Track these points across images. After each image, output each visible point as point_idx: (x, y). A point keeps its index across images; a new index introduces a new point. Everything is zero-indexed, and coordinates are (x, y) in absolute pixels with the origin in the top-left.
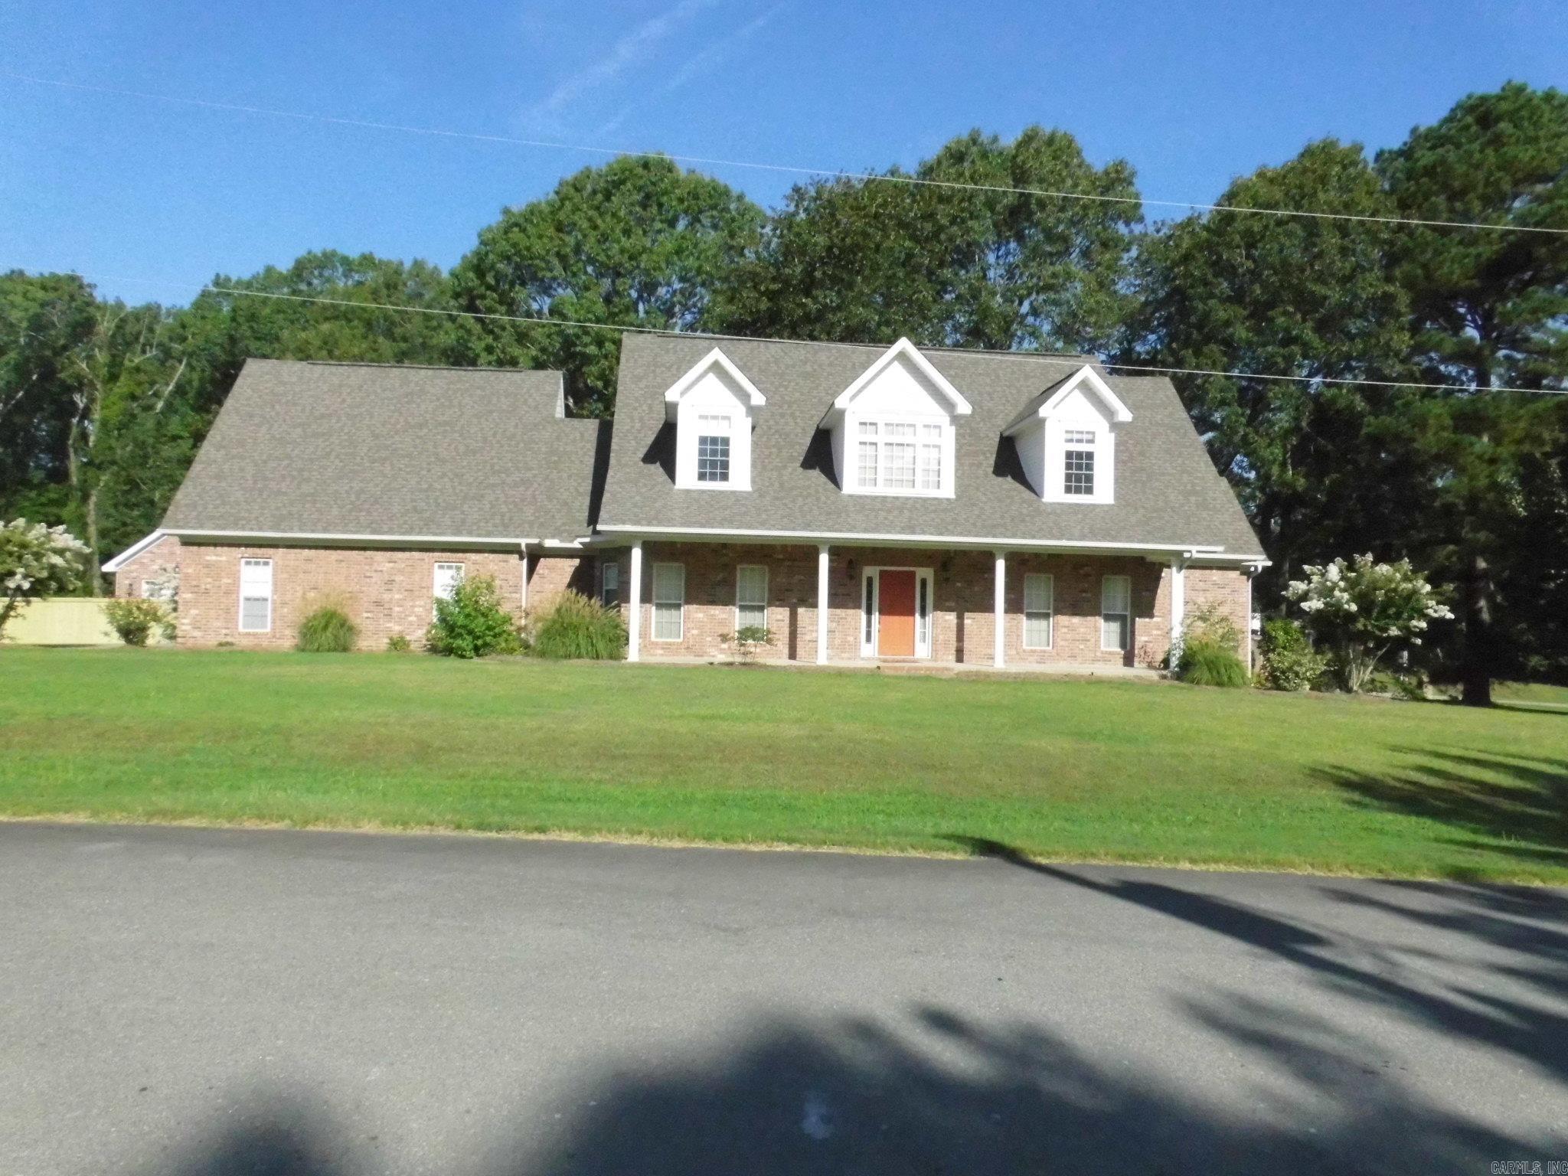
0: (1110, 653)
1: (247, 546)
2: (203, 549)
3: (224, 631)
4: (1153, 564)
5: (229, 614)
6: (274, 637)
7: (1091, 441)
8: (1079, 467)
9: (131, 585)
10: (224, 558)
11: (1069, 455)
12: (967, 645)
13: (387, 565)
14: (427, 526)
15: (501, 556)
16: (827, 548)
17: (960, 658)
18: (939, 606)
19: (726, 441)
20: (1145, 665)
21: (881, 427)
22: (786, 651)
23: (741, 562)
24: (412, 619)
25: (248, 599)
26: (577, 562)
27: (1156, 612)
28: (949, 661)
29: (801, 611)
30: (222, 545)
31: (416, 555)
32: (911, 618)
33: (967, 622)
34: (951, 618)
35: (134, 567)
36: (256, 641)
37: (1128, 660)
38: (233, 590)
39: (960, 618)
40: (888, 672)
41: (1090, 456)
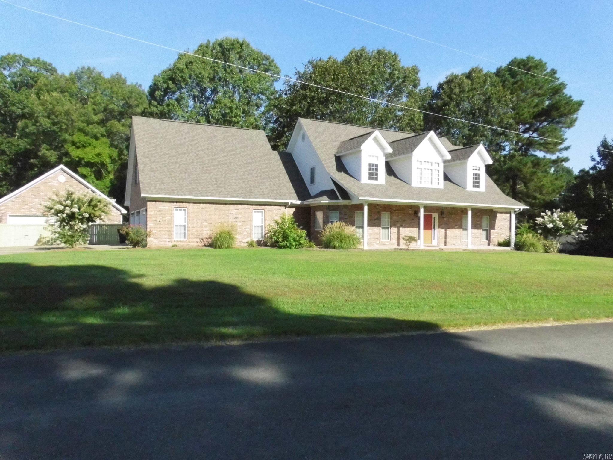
0: (484, 242)
1: (177, 202)
2: (157, 203)
3: (168, 240)
4: (495, 212)
5: (170, 232)
6: (189, 242)
7: (479, 170)
10: (167, 208)
11: (474, 174)
12: (447, 240)
13: (235, 211)
14: (251, 194)
15: (278, 207)
17: (445, 245)
18: (439, 227)
19: (377, 165)
20: (493, 245)
21: (423, 163)
22: (396, 243)
23: (383, 211)
24: (245, 233)
25: (177, 226)
26: (294, 209)
27: (496, 227)
28: (442, 246)
29: (401, 228)
30: (166, 202)
31: (246, 206)
32: (431, 231)
33: (447, 232)
34: (443, 230)
36: (182, 244)
37: (489, 244)
38: (170, 222)
39: (446, 230)
41: (479, 175)
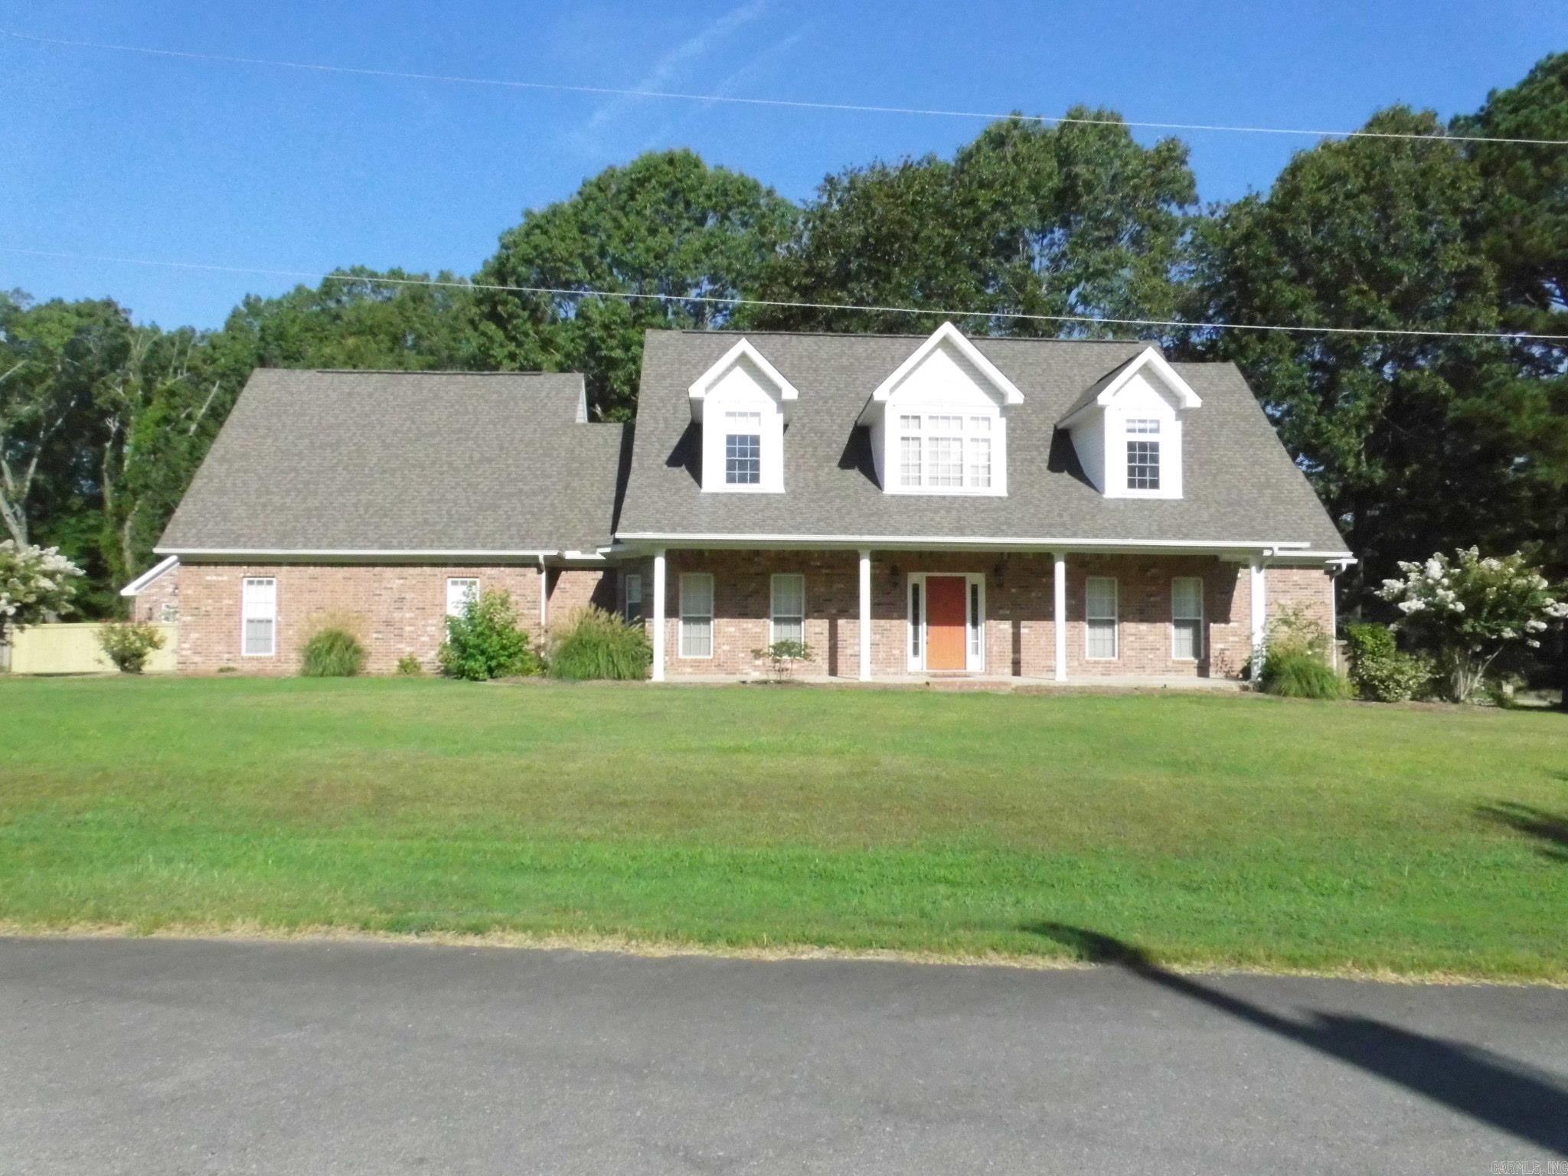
0: (1184, 663)
1: (249, 564)
2: (203, 568)
3: (226, 656)
4: (1229, 563)
5: (231, 637)
6: (279, 661)
7: (1156, 431)
8: (1143, 459)
9: (151, 609)
10: (225, 578)
11: (1131, 446)
12: (1025, 656)
13: (397, 581)
14: (436, 541)
15: (518, 570)
16: (869, 552)
17: (1016, 672)
18: (990, 616)
19: (755, 440)
20: (1222, 675)
21: (924, 419)
22: (826, 667)
23: (776, 571)
24: (425, 639)
25: (250, 621)
26: (600, 575)
27: (1232, 616)
28: (1004, 674)
29: (841, 622)
30: (223, 564)
31: (427, 570)
32: (962, 628)
33: (1023, 631)
34: (1006, 626)
35: (154, 591)
36: (260, 666)
37: (1203, 670)
38: (234, 612)
39: (1016, 627)
40: (940, 689)
41: (1155, 447)
